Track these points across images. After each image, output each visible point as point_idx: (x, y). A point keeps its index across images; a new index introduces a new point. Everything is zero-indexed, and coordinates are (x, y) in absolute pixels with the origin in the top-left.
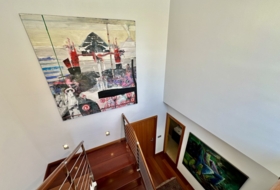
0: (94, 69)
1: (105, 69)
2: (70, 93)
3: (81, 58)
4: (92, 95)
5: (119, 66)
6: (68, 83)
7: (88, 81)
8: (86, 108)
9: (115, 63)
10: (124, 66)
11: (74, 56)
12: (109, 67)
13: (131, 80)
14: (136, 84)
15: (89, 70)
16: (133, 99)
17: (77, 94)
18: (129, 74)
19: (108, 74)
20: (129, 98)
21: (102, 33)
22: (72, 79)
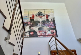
0: (39, 20)
1: (42, 20)
2: (28, 27)
3: (35, 17)
5: (48, 20)
6: (29, 23)
7: (36, 23)
8: (32, 33)
10: (50, 20)
12: (44, 20)
13: (53, 25)
14: (55, 27)
15: (37, 20)
16: (55, 34)
18: (52, 23)
19: (43, 22)
20: (53, 33)
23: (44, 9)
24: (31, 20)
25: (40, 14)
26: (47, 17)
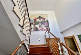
1: (41, 21)
2: (33, 25)
3: (37, 19)
4: (37, 26)
5: (44, 21)
6: (33, 23)
7: (37, 23)
8: (35, 29)
9: (43, 20)
10: (45, 21)
11: (36, 19)
12: (42, 21)
13: (47, 24)
15: (38, 21)
16: (48, 29)
17: (34, 25)
18: (47, 23)
19: (42, 22)
20: (47, 29)
21: (41, 16)
22: (34, 22)
23: (42, 15)
24: (35, 21)
25: (40, 18)
26: (44, 19)
